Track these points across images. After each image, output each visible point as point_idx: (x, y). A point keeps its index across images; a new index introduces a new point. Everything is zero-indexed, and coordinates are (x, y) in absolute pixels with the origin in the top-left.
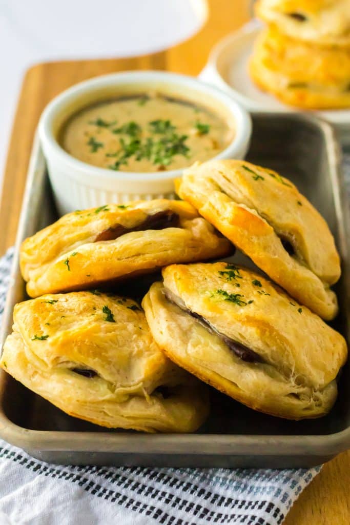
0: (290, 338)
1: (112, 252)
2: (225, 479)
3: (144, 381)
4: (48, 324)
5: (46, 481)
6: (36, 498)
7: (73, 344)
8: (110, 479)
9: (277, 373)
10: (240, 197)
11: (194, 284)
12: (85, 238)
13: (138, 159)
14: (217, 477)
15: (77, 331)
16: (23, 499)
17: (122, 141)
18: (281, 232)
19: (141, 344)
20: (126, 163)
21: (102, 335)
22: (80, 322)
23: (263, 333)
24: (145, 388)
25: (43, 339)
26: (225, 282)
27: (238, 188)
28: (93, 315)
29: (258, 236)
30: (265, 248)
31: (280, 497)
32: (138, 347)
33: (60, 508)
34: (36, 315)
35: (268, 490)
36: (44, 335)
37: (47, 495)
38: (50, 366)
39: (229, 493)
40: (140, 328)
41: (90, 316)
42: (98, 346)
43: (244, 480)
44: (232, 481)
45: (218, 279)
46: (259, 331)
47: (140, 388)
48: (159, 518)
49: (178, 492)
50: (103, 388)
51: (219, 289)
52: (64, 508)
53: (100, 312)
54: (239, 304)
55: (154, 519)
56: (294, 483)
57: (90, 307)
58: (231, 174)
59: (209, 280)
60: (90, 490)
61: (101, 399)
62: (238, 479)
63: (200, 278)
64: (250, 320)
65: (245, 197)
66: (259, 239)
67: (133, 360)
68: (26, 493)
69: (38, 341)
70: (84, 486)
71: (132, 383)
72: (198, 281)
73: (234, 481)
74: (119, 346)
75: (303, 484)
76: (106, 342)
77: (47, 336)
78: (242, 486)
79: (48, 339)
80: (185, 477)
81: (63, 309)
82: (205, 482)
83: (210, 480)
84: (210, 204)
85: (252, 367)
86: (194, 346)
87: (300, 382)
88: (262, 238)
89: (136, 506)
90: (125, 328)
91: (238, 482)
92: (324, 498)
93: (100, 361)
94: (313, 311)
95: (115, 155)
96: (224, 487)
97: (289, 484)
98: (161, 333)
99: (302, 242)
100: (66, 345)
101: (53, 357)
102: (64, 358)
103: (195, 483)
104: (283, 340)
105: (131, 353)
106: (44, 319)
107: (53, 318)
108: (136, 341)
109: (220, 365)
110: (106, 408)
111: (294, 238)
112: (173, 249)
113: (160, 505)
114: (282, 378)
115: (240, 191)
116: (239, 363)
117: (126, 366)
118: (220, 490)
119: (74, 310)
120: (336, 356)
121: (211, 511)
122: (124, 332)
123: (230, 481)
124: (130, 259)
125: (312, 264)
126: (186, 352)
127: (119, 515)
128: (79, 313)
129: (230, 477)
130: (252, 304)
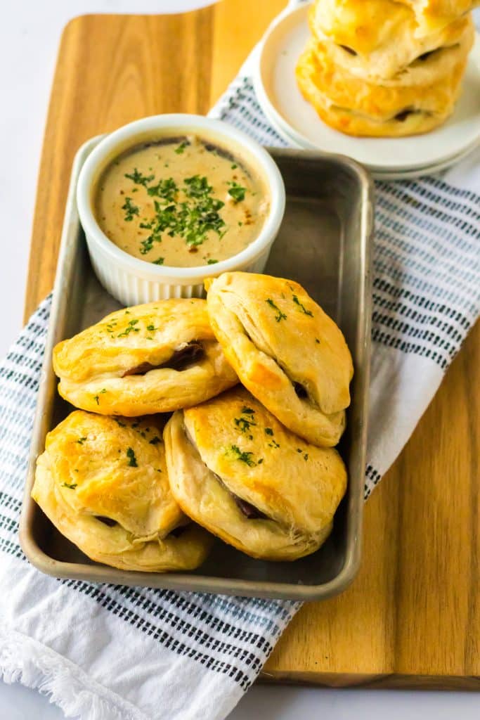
0: (292, 499)
1: (138, 396)
2: (226, 602)
3: (159, 532)
4: (77, 471)
5: (68, 593)
6: (59, 614)
7: (98, 499)
8: (124, 595)
9: (278, 528)
10: (261, 343)
11: (211, 436)
12: (114, 370)
13: (171, 234)
14: (219, 599)
15: (103, 482)
16: (47, 616)
17: (157, 205)
18: (296, 380)
19: (159, 491)
20: (159, 239)
21: (124, 486)
22: (106, 469)
23: (268, 499)
24: (160, 537)
25: (72, 487)
26: (240, 435)
27: (260, 333)
28: (118, 459)
29: (273, 391)
30: (280, 402)
31: (271, 631)
32: (156, 496)
33: (80, 627)
34: (67, 458)
35: (261, 621)
36: (73, 483)
37: (69, 611)
38: (78, 513)
39: (227, 618)
40: (159, 471)
41: (115, 461)
42: (120, 501)
43: (242, 605)
44: (232, 605)
45: (233, 431)
46: (264, 498)
47: (156, 537)
48: (165, 642)
49: (183, 615)
50: (123, 538)
51: (233, 444)
52: (83, 628)
53: (124, 456)
54: (249, 465)
55: (160, 643)
56: (286, 613)
57: (115, 450)
58: (255, 315)
59: (225, 431)
60: (107, 606)
61: (120, 551)
62: (237, 603)
63: (217, 430)
64: (258, 486)
65: (266, 343)
66: (275, 394)
67: (151, 510)
68: (50, 607)
69: (66, 489)
70: (102, 602)
71: (148, 533)
72: (215, 434)
73: (233, 605)
74: (140, 497)
75: (293, 612)
76: (128, 495)
77: (76, 485)
78: (240, 612)
79: (76, 488)
80: (190, 596)
81: (91, 451)
82: (208, 603)
83: (212, 601)
84: (233, 350)
85: (255, 525)
86: (207, 503)
87: (298, 533)
88: (277, 392)
89: (146, 627)
90: (145, 473)
91: (236, 608)
92: (310, 625)
93: (121, 515)
94: (320, 446)
95: (149, 227)
96: (224, 611)
97: (280, 615)
98: (178, 486)
99: (315, 389)
100: (92, 498)
101: (80, 507)
102: (89, 509)
103: (198, 604)
104: (286, 503)
105: (150, 502)
106: (73, 463)
107: (82, 463)
108: (155, 488)
109: (228, 524)
110: (124, 558)
111: (307, 386)
112: (196, 393)
113: (166, 627)
114: (282, 532)
115: (262, 337)
116: (244, 521)
117: (144, 517)
118: (220, 614)
119: (101, 452)
120: (335, 499)
121: (210, 636)
122: (145, 478)
123: (230, 604)
124: (155, 403)
125: (322, 407)
126: (199, 511)
127: (131, 635)
128: (105, 456)
129: (230, 600)
130: (261, 465)
